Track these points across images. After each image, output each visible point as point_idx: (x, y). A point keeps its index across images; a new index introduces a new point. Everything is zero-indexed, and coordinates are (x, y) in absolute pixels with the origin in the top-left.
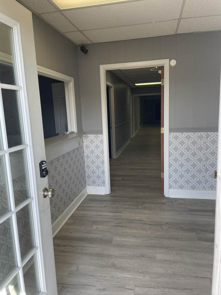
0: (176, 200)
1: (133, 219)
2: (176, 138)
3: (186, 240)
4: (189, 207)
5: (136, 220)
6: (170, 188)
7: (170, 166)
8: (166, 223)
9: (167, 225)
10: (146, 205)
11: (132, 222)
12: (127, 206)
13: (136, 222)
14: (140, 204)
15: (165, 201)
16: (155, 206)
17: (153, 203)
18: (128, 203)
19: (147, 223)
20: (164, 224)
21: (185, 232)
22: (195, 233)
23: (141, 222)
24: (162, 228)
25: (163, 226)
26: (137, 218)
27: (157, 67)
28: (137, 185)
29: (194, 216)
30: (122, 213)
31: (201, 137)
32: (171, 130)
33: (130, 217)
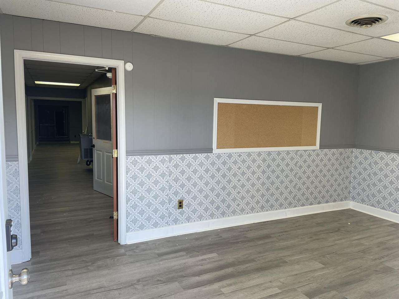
0: (137, 246)
1: (88, 289)
2: (135, 163)
3: (171, 295)
4: (157, 251)
5: (93, 290)
6: (127, 231)
7: (128, 200)
8: (138, 281)
9: (140, 283)
10: (100, 263)
11: (89, 294)
12: (70, 273)
13: (95, 291)
14: (90, 263)
15: (122, 251)
16: (113, 260)
17: (108, 258)
18: (70, 267)
19: (111, 288)
20: (135, 282)
21: (166, 284)
22: (177, 283)
23: (103, 289)
24: (136, 288)
25: (136, 286)
26: (94, 285)
27: (107, 69)
28: (72, 236)
29: (166, 261)
30: (66, 285)
31: (163, 161)
32: (129, 153)
33: (82, 287)
